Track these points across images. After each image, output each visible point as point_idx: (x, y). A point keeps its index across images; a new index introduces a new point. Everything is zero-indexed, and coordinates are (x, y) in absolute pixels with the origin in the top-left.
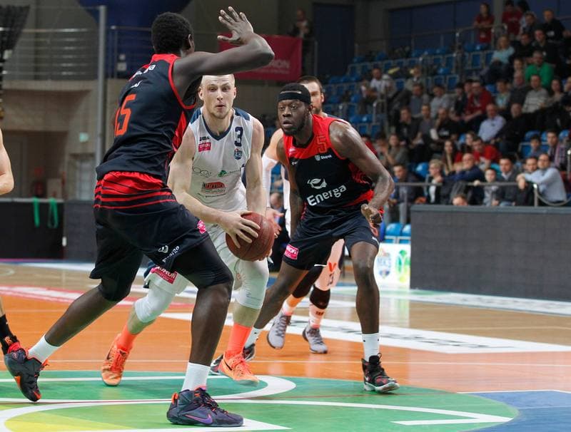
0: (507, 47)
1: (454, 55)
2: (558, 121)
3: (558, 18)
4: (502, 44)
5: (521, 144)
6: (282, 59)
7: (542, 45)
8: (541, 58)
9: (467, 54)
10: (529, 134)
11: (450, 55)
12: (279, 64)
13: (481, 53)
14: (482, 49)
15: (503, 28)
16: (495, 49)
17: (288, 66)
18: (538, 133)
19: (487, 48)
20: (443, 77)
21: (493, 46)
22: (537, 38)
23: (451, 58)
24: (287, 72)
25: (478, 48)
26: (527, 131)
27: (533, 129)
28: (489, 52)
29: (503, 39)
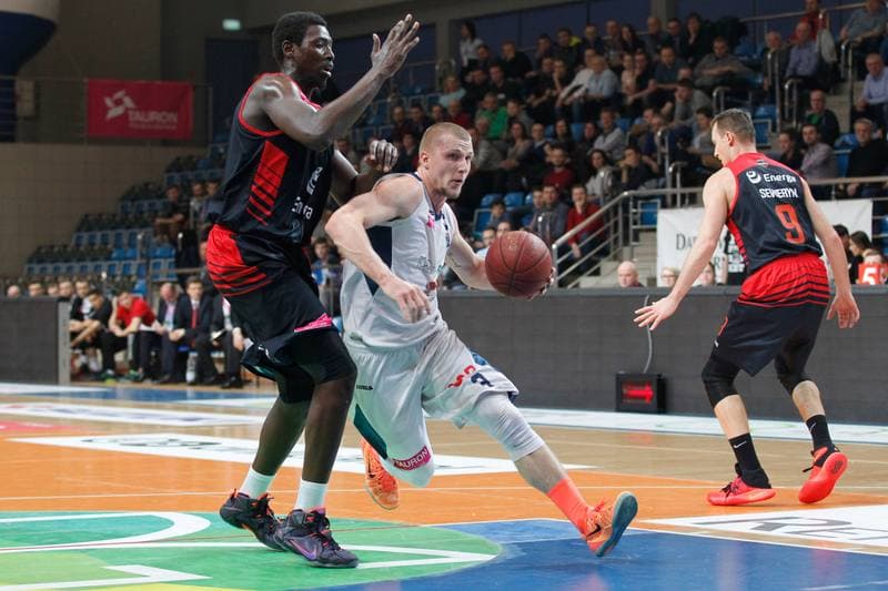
0: (456, 89)
1: (389, 100)
2: (524, 180)
3: (521, 50)
4: (450, 85)
5: (477, 211)
6: (169, 111)
7: (500, 85)
8: (494, 102)
9: (404, 99)
10: (487, 199)
11: (384, 101)
12: (164, 117)
13: (422, 97)
14: (423, 92)
15: (450, 64)
16: (442, 92)
17: (175, 120)
18: (499, 196)
19: (432, 90)
20: (374, 128)
21: (438, 89)
22: (493, 77)
23: (386, 104)
24: (174, 128)
25: (418, 90)
26: (484, 194)
27: (490, 192)
28: (432, 95)
29: (451, 79)
